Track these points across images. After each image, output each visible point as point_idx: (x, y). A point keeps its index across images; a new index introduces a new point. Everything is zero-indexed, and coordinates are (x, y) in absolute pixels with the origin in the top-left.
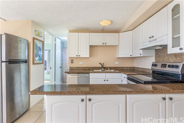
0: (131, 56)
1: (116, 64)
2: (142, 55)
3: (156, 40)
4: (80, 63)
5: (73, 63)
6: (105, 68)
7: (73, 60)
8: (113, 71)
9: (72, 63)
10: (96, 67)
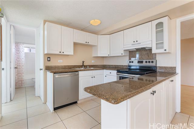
0: (109, 55)
1: (92, 62)
2: (123, 55)
3: (140, 43)
4: (59, 61)
5: (50, 61)
6: (86, 67)
7: (50, 58)
8: (92, 68)
9: (48, 61)
10: (76, 66)
